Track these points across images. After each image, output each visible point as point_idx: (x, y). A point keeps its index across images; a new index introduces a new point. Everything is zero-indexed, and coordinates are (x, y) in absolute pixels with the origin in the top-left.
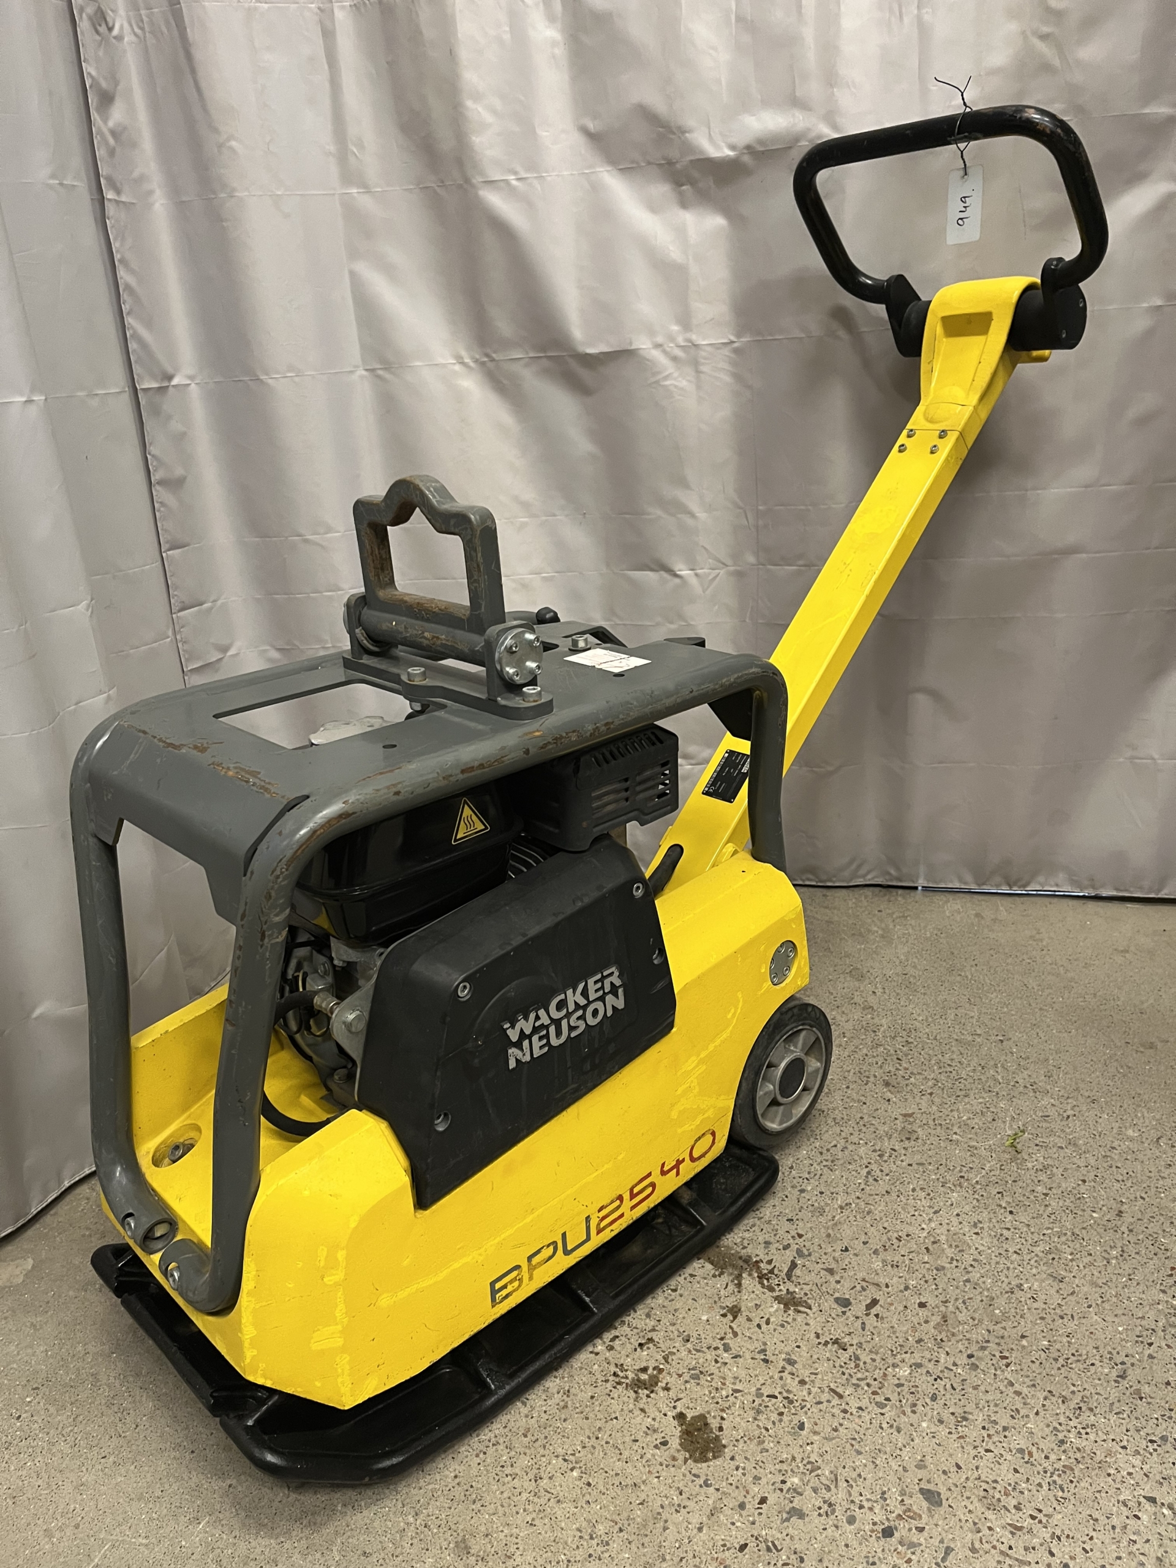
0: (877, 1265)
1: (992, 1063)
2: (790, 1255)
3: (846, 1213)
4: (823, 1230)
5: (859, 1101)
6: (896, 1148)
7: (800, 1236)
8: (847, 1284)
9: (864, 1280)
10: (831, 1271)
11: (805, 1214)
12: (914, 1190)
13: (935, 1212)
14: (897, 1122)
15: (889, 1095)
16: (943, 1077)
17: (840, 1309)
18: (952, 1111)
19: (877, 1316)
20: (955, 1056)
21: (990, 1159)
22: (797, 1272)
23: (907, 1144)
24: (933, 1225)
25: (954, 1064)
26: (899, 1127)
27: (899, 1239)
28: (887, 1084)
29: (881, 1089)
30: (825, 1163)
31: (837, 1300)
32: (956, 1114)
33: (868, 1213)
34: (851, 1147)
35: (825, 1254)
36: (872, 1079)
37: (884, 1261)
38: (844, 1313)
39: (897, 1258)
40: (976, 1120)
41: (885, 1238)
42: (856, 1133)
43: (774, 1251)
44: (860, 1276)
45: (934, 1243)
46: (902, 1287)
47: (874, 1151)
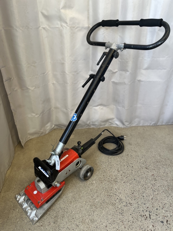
0: (164, 211)
1: (161, 161)
2: (148, 213)
4: (151, 205)
5: (143, 173)
7: (148, 208)
8: (161, 218)
9: (163, 216)
10: (157, 215)
11: (146, 202)
12: (162, 192)
13: (168, 197)
14: (152, 177)
15: (148, 171)
16: (154, 165)
17: (162, 224)
19: (169, 224)
20: (154, 160)
22: (151, 216)
23: (156, 182)
24: (169, 200)
26: (153, 177)
27: (165, 204)
28: (146, 168)
29: (145, 169)
30: (144, 189)
31: (161, 222)
32: (160, 173)
33: (157, 199)
34: (147, 184)
35: (154, 211)
36: (143, 167)
37: (165, 210)
38: (163, 224)
39: (166, 209)
40: (164, 174)
41: (162, 205)
42: (146, 180)
43: (145, 212)
44: (162, 214)
45: (171, 204)
46: (170, 216)
47: (151, 184)
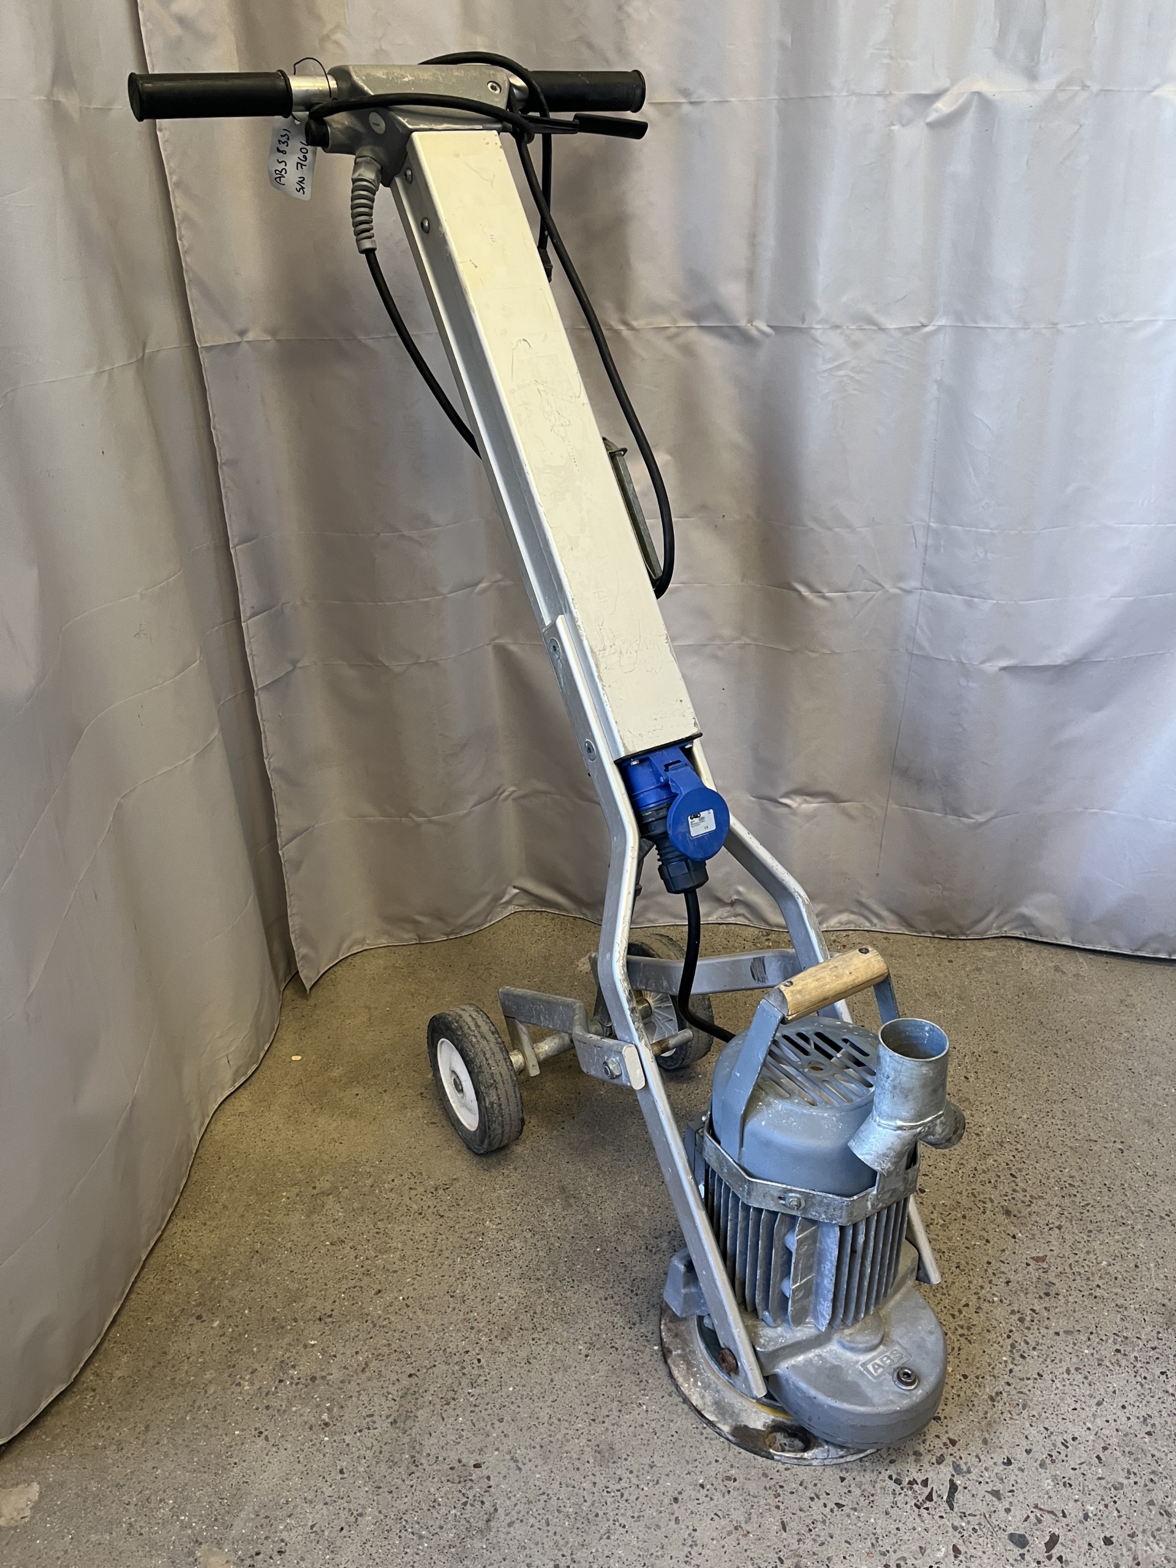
0: (1048, 1484)
2: (946, 1471)
3: (999, 1406)
4: (977, 1434)
5: (981, 1238)
6: (1037, 1308)
7: (953, 1442)
8: (1018, 1513)
9: (1036, 1506)
10: (996, 1494)
12: (1068, 1372)
13: (1099, 1404)
14: (1030, 1268)
15: (1013, 1230)
16: (1067, 1200)
17: (1017, 1551)
18: (1088, 1252)
19: (1060, 1559)
20: (1074, 1173)
21: (1143, 1324)
22: (960, 1497)
23: (1048, 1302)
24: (1099, 1422)
25: (1076, 1184)
26: (1035, 1275)
27: (1065, 1444)
28: (1008, 1213)
29: (1001, 1218)
31: (1011, 1537)
32: (1092, 1256)
33: (1024, 1406)
34: (986, 1306)
35: (986, 1469)
36: (989, 1205)
37: (1054, 1478)
38: (1022, 1556)
39: (1069, 1473)
41: (1049, 1446)
44: (1031, 1501)
46: (1081, 1515)
